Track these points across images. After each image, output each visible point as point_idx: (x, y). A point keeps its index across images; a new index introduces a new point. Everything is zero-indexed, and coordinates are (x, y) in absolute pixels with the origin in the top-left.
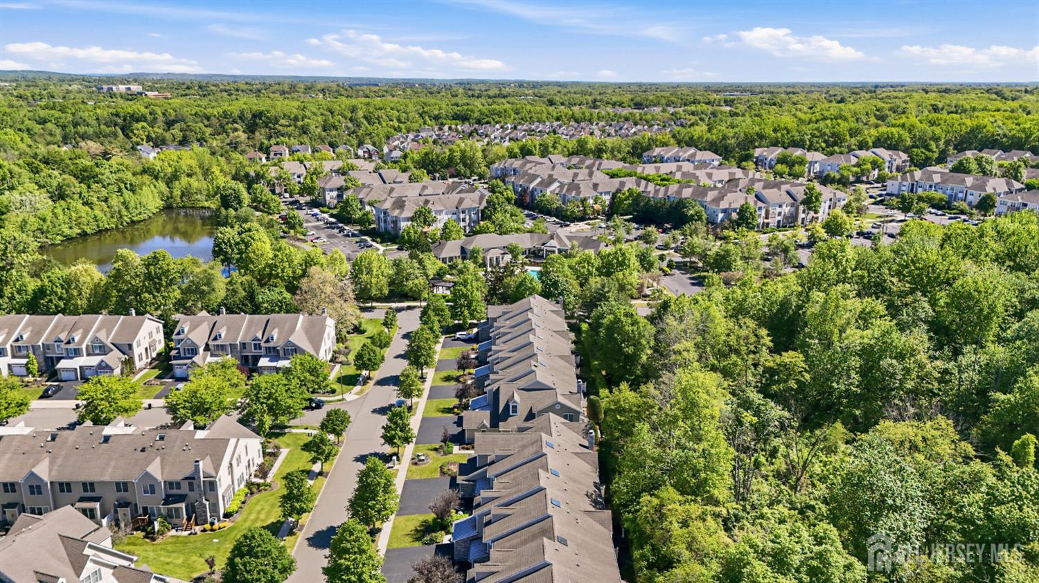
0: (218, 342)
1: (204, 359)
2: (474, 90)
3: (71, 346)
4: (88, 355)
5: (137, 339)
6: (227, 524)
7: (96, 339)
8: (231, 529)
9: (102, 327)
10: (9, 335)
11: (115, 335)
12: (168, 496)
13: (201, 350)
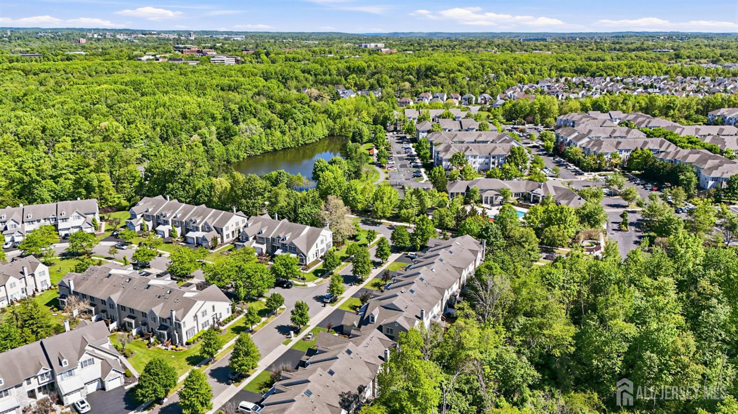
0: (260, 235)
1: (251, 244)
2: (621, 43)
3: (195, 225)
4: (203, 231)
5: (226, 225)
6: (185, 348)
7: (206, 223)
8: (185, 352)
9: (212, 216)
10: (173, 213)
11: (217, 222)
12: (161, 325)
13: (251, 239)
